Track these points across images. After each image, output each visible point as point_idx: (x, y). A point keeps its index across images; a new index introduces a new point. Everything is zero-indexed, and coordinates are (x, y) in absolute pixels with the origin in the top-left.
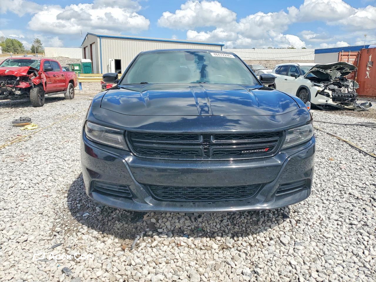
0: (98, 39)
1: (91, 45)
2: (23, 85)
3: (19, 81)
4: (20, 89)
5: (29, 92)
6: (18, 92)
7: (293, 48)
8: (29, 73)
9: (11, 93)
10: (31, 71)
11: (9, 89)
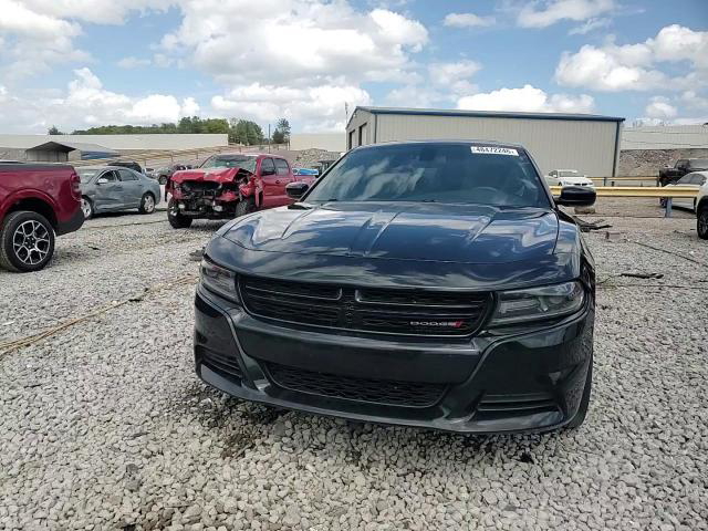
0: (373, 116)
1: (361, 128)
2: (228, 197)
3: (221, 190)
4: (222, 203)
5: (235, 207)
6: (219, 209)
8: (238, 177)
9: (209, 208)
10: (242, 175)
11: (207, 202)
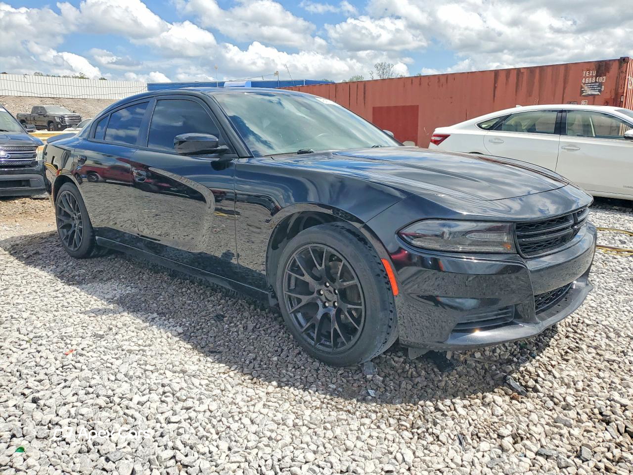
7: (82, 78)
